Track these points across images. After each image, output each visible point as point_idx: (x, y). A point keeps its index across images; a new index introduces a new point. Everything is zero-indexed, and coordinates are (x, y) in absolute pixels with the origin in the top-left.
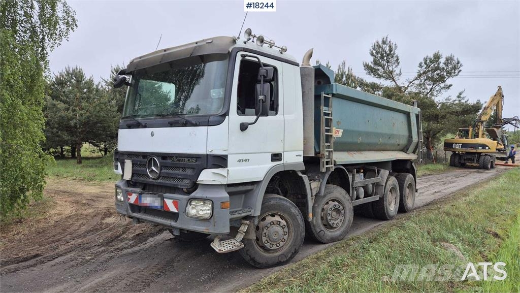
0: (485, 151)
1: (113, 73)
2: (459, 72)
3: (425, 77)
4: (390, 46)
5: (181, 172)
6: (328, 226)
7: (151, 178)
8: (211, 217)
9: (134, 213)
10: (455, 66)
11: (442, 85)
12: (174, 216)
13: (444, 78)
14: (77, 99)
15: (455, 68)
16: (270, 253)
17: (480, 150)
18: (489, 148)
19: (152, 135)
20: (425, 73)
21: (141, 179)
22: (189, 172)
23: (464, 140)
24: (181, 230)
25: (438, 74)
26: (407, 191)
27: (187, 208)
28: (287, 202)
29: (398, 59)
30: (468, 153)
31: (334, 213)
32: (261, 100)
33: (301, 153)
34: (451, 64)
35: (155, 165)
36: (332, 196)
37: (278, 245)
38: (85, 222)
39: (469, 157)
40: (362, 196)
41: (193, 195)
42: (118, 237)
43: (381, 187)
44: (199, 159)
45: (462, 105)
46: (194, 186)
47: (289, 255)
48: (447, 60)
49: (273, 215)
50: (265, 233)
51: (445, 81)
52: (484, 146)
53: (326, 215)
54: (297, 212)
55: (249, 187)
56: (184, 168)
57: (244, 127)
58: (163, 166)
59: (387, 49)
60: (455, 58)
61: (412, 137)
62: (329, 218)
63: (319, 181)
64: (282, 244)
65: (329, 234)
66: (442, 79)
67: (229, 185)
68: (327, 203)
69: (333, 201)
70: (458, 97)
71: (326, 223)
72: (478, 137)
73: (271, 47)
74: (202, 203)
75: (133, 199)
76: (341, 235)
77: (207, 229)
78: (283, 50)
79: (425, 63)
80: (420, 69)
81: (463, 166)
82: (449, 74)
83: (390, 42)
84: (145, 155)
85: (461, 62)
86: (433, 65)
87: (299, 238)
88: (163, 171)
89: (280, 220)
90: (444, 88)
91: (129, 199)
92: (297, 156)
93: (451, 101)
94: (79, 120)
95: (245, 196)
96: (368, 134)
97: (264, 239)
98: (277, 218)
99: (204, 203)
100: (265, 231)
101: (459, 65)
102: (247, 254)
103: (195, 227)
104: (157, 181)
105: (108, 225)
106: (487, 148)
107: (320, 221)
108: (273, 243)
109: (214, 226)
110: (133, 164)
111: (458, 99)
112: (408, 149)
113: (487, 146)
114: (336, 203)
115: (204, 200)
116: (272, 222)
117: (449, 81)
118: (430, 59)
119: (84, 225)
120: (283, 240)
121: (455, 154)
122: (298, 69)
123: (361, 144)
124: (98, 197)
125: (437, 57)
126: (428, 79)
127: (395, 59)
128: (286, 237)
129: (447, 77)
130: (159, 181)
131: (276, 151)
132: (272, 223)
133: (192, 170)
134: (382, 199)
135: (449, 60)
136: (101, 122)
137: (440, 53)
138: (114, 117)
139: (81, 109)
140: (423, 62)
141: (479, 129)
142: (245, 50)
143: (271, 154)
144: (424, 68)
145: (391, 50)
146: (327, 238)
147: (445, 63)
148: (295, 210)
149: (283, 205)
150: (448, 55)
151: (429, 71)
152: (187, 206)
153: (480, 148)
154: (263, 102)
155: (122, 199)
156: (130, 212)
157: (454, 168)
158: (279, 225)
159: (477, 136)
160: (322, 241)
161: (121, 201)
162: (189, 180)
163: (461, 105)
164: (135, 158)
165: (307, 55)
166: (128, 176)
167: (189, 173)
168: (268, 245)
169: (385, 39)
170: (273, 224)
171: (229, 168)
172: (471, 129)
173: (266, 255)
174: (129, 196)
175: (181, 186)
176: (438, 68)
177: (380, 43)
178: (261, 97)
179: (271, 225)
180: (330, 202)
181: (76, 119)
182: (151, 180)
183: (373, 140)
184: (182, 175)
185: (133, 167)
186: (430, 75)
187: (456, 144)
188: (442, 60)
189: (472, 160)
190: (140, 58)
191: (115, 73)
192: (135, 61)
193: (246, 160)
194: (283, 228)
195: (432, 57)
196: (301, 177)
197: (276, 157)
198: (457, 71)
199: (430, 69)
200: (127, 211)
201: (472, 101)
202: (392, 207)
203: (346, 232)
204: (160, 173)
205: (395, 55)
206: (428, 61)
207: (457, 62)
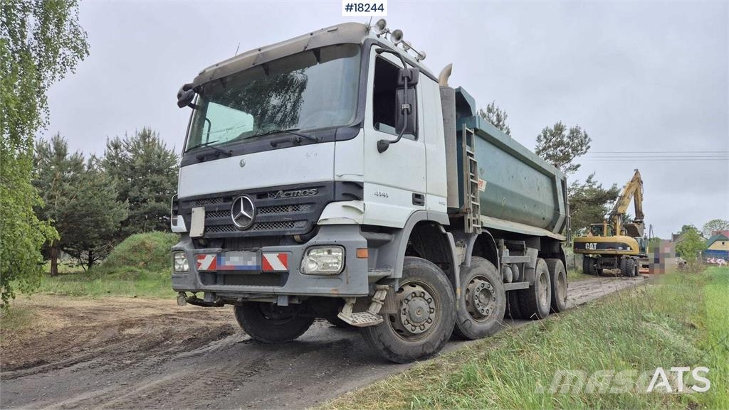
0: (627, 253)
1: (109, 148)
2: (587, 149)
3: (545, 155)
4: (498, 115)
5: (290, 211)
6: (477, 315)
8: (344, 269)
9: (206, 284)
10: (582, 141)
11: (568, 166)
12: (279, 278)
13: (569, 155)
14: (56, 180)
15: (582, 144)
16: (410, 341)
17: (620, 251)
18: (631, 249)
19: (242, 165)
20: (544, 149)
21: (220, 233)
22: (305, 210)
23: (599, 239)
24: (291, 297)
25: (561, 151)
26: (558, 283)
27: (303, 261)
28: (432, 268)
29: (508, 133)
30: (604, 255)
31: (482, 296)
32: (406, 110)
33: (445, 201)
34: (577, 137)
35: (247, 207)
36: (478, 272)
37: (422, 327)
38: (95, 333)
39: (607, 260)
40: (510, 279)
41: (312, 241)
42: (158, 344)
43: (531, 270)
44: (319, 190)
45: (595, 191)
46: (312, 229)
47: (437, 344)
48: (572, 132)
49: (413, 285)
50: (405, 310)
51: (570, 160)
52: (625, 246)
53: (473, 297)
54: (445, 281)
55: (386, 237)
56: (296, 206)
57: (382, 147)
58: (260, 208)
59: (494, 119)
60: (582, 131)
61: (559, 210)
62: (477, 301)
63: (464, 247)
64: (428, 326)
65: (478, 325)
66: (566, 158)
68: (472, 282)
69: (480, 278)
70: (588, 181)
71: (473, 311)
72: (615, 234)
73: (405, 50)
74: (326, 253)
75: (206, 263)
76: (492, 328)
77: (336, 290)
78: (422, 57)
79: (545, 137)
80: (538, 144)
81: (600, 273)
82: (575, 150)
83: (497, 110)
84: (227, 197)
85: (589, 136)
86: (554, 139)
87: (449, 319)
88: (259, 215)
89: (424, 291)
90: (570, 169)
91: (200, 264)
92: (441, 203)
93: (579, 187)
94: (59, 211)
95: (379, 251)
96: (513, 195)
97: (404, 318)
98: (418, 289)
99: (329, 252)
100: (405, 306)
101: (587, 139)
102: (380, 341)
103: (316, 288)
104: (249, 231)
105: (131, 337)
106: (629, 249)
107: (464, 306)
108: (416, 324)
109: (348, 283)
110: (206, 213)
111: (587, 184)
112: (554, 227)
113: (629, 246)
114: (483, 282)
115: (329, 246)
116: (414, 293)
117: (575, 161)
118: (551, 131)
119: (94, 337)
120: (430, 321)
121: (586, 259)
122: (437, 86)
123: (505, 208)
125: (559, 129)
126: (549, 157)
127: (505, 132)
128: (432, 316)
129: (573, 155)
130: (252, 231)
131: (420, 189)
132: (414, 295)
133: (310, 206)
134: (532, 288)
135: (575, 133)
136: (91, 214)
137: (563, 124)
138: (111, 208)
139: (63, 194)
140: (542, 135)
141: (616, 224)
142: (378, 44)
143: (411, 193)
144: (543, 142)
145: (499, 120)
146: (475, 331)
147: (569, 137)
148: (442, 278)
149: (428, 270)
150: (574, 126)
151: (549, 147)
152: (303, 258)
153: (621, 248)
154: (408, 113)
155: (186, 267)
156: (201, 284)
157: (589, 276)
158: (423, 297)
159: (614, 233)
160: (469, 336)
161: (183, 271)
162: (305, 222)
163: (591, 191)
164: (210, 204)
165: (445, 72)
166: (197, 230)
167: (304, 212)
168: (409, 327)
169: (490, 107)
170: (416, 296)
171: (366, 201)
172: (606, 225)
173: (405, 342)
174: (199, 261)
175: (290, 231)
176: (561, 143)
177: (485, 111)
178: (405, 106)
179: (412, 297)
180: (476, 281)
181: (54, 209)
182: (238, 232)
183: (517, 205)
184: (292, 216)
185: (206, 217)
186: (551, 153)
187: (589, 243)
188: (566, 133)
189: (610, 266)
191: (112, 148)
192: (207, 71)
193: (384, 196)
194: (429, 303)
195: (553, 128)
196: (445, 236)
197: (418, 199)
198: (584, 148)
199: (551, 144)
200: (195, 284)
201: (607, 188)
202: (544, 303)
203: (496, 328)
204: (255, 218)
205: (505, 127)
206: (548, 134)
207: (584, 136)
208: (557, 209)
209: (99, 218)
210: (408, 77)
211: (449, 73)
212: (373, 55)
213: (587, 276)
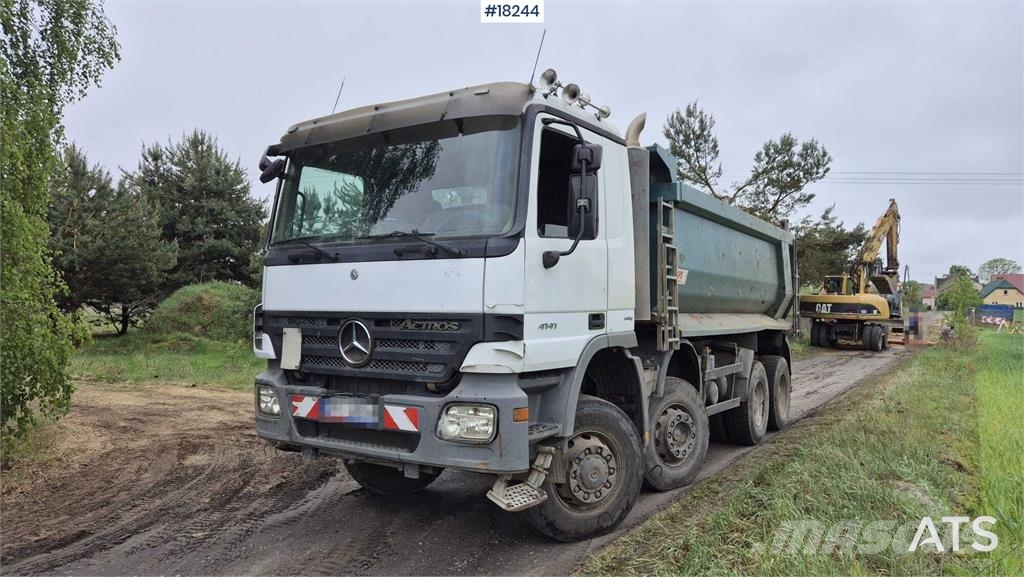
0: (872, 317)
1: (146, 159)
2: (825, 172)
3: (766, 180)
4: (702, 121)
5: (421, 349)
6: (668, 457)
7: (349, 364)
8: (495, 438)
9: (305, 436)
10: (818, 161)
11: (797, 195)
12: (409, 440)
13: (799, 181)
14: (74, 210)
15: (818, 165)
16: (581, 511)
17: (863, 315)
18: (878, 312)
19: (354, 276)
20: (765, 171)
21: (323, 367)
22: (442, 349)
23: (836, 298)
24: (422, 467)
25: (789, 175)
26: (779, 390)
27: (440, 422)
28: (613, 411)
29: (715, 146)
30: (841, 321)
31: (678, 432)
32: (583, 208)
33: (632, 314)
34: (812, 156)
35: (362, 337)
36: (674, 399)
37: (598, 494)
38: (146, 464)
39: (844, 328)
40: (715, 398)
41: (454, 394)
42: (237, 492)
43: (743, 381)
44: (464, 323)
45: (834, 232)
46: (451, 378)
47: (617, 515)
48: (805, 148)
49: (586, 436)
50: (575, 472)
51: (799, 188)
52: (870, 308)
53: (665, 435)
54: (630, 428)
55: (553, 380)
56: (430, 342)
57: (550, 260)
58: (379, 340)
59: (696, 126)
60: (819, 146)
61: (784, 288)
62: (670, 441)
63: (656, 369)
64: (605, 492)
65: (671, 472)
66: (796, 184)
67: (523, 376)
68: (665, 412)
69: (675, 407)
70: (824, 217)
71: (663, 452)
72: (858, 292)
73: (582, 107)
74: (471, 412)
75: (305, 407)
76: (689, 475)
77: (484, 464)
78: (605, 114)
79: (767, 154)
80: (756, 164)
81: (833, 346)
82: (808, 174)
83: (701, 113)
84: (333, 318)
85: (830, 154)
86: (779, 158)
87: (635, 480)
88: (378, 349)
89: (601, 445)
90: (800, 200)
91: (296, 408)
92: (626, 319)
93: (811, 224)
94: (80, 256)
95: (542, 398)
96: (722, 280)
97: (573, 483)
98: (595, 442)
99: (476, 411)
100: (575, 467)
101: (826, 158)
102: (541, 514)
103: (459, 460)
104: (363, 370)
106: (875, 312)
107: (653, 448)
108: (589, 491)
109: (501, 456)
110: (303, 337)
111: (823, 221)
112: (776, 311)
113: (875, 308)
114: (679, 412)
115: (476, 405)
116: (589, 449)
117: (808, 188)
118: (775, 146)
119: (146, 471)
120: (608, 485)
121: (817, 325)
122: (624, 150)
123: (712, 299)
124: (147, 414)
125: (788, 143)
126: (771, 182)
127: (711, 146)
128: (612, 478)
129: (805, 181)
130: (368, 369)
131: (597, 309)
132: (587, 451)
133: (449, 345)
134: (744, 406)
135: (809, 149)
136: (126, 259)
137: (793, 136)
138: (154, 250)
139: (84, 231)
140: (764, 152)
141: (859, 276)
142: (548, 110)
143: (588, 314)
144: (764, 162)
145: (703, 128)
146: (667, 480)
147: (801, 155)
148: (626, 426)
149: (607, 415)
150: (808, 140)
151: (773, 168)
152: (439, 418)
153: (864, 312)
154: (586, 212)
155: (276, 409)
156: (298, 434)
157: (819, 349)
158: (600, 454)
159: (856, 290)
160: (660, 487)
161: (272, 414)
162: (442, 367)
163: (830, 232)
164: (308, 325)
165: (635, 127)
166: (291, 359)
167: (442, 352)
168: (580, 495)
169: (691, 108)
170: (590, 453)
171: (527, 340)
172: (846, 277)
173: (575, 514)
174: (294, 403)
175: (422, 377)
176: (789, 164)
177: (684, 115)
178: (582, 202)
179: (586, 455)
180: (671, 411)
181: (73, 253)
182: (349, 368)
183: (727, 292)
184: (425, 356)
185: (303, 343)
186: (774, 177)
187: (822, 304)
188: (797, 149)
189: (849, 335)
190: (315, 122)
191: (150, 160)
192: (300, 129)
193: (551, 326)
194: (608, 461)
195: (778, 143)
196: (632, 361)
197: (596, 321)
198: (821, 170)
199: (775, 165)
200: (289, 433)
201: (849, 228)
202: (759, 421)
203: (697, 469)
204: (372, 353)
205: (711, 138)
206: (772, 151)
207: (821, 153)
208: (781, 287)
209: (137, 266)
210: (586, 160)
211: (641, 126)
212: (538, 127)
213: (816, 350)
